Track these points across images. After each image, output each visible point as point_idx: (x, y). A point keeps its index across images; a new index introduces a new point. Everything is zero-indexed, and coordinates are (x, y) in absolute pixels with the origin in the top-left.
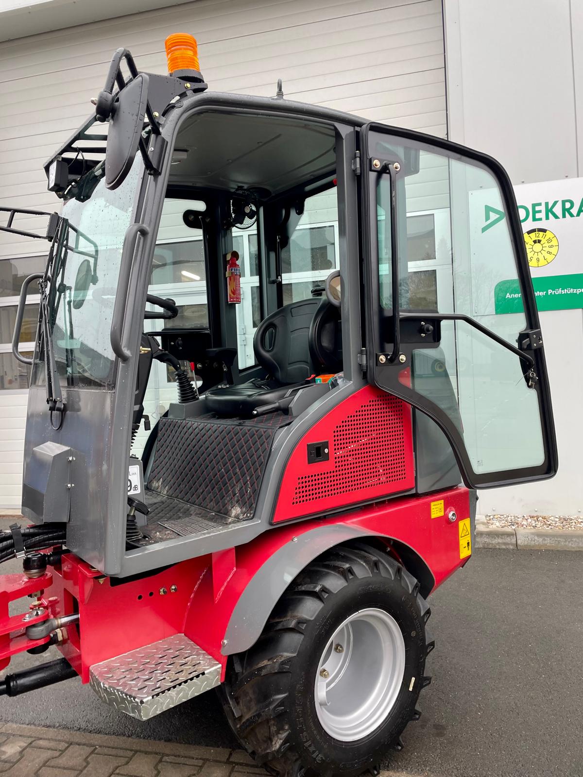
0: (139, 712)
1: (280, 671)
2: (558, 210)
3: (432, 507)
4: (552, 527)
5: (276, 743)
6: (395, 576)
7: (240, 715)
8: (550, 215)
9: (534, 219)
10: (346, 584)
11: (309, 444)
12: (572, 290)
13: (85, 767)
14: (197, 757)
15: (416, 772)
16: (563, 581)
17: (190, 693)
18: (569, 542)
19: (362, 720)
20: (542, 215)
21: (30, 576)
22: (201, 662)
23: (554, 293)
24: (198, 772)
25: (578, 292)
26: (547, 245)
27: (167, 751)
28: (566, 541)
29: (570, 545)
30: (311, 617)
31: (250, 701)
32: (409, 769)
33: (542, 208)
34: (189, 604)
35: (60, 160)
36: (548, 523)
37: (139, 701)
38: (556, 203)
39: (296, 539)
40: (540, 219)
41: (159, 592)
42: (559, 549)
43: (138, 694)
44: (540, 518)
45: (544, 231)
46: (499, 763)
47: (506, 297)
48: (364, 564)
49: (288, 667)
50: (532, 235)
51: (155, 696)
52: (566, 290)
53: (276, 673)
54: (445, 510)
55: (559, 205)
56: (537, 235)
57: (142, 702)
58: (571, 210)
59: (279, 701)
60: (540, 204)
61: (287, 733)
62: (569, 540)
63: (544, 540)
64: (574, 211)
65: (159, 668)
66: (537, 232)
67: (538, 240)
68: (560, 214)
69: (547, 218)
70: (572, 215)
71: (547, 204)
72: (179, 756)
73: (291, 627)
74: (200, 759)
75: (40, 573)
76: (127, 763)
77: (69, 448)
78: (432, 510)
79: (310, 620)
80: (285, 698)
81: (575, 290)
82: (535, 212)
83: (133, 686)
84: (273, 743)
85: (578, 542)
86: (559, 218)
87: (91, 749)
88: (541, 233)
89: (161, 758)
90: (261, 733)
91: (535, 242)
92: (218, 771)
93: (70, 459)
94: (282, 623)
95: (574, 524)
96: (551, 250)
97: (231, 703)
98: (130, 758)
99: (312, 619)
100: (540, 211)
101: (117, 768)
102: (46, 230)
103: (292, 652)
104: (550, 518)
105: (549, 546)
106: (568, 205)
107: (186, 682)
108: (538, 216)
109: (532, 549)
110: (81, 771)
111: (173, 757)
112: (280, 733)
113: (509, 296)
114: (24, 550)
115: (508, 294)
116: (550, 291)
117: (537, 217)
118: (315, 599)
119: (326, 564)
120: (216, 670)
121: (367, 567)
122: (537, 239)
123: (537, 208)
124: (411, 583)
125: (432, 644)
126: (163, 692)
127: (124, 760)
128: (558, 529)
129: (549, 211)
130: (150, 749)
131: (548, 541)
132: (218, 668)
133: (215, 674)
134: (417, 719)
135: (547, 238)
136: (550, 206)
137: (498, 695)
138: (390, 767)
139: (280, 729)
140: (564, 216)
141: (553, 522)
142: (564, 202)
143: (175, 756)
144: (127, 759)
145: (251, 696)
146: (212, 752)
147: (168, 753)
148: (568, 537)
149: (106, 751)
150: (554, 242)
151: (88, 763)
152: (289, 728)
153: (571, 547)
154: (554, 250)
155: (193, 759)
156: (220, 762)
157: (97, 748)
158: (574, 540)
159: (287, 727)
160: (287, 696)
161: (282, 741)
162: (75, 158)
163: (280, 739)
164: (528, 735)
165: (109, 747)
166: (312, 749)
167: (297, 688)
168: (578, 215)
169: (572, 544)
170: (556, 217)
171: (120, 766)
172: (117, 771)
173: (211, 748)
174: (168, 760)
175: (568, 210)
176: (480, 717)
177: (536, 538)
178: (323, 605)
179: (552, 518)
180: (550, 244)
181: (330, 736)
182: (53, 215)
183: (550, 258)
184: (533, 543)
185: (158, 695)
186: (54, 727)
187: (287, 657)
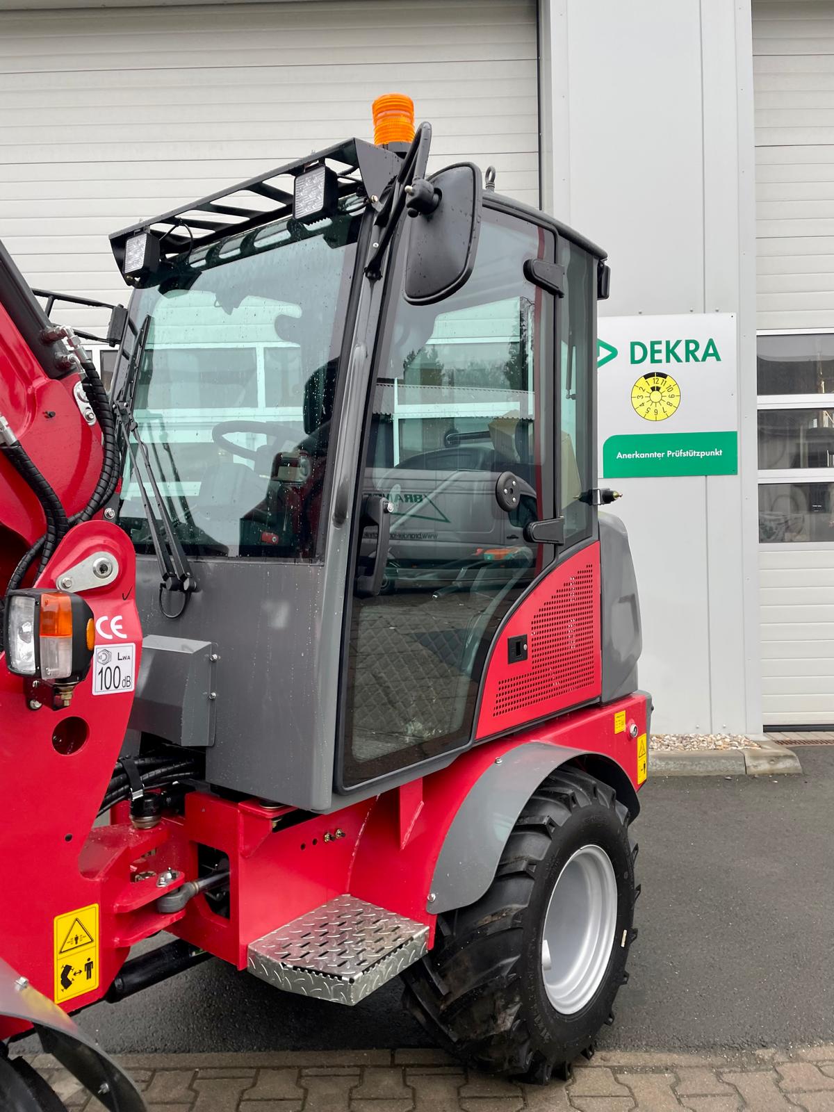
0: (348, 995)
1: (514, 927)
2: (681, 351)
3: (616, 719)
4: (673, 748)
5: (504, 1022)
6: (610, 804)
7: (447, 992)
8: (671, 357)
9: (653, 361)
10: (570, 815)
11: (510, 637)
12: (695, 452)
13: (196, 1097)
14: (348, 1064)
15: (632, 1049)
16: (705, 813)
17: (399, 966)
18: (696, 765)
19: (574, 988)
20: (661, 356)
21: (139, 825)
22: (399, 925)
23: (674, 455)
24: (360, 1083)
25: (702, 455)
26: (666, 394)
27: (304, 1063)
28: (692, 765)
29: (697, 769)
30: (540, 857)
31: (467, 969)
32: (622, 1046)
33: (663, 347)
34: (353, 854)
35: (149, 232)
36: (666, 743)
37: (347, 979)
38: (678, 342)
39: (501, 762)
40: (660, 361)
41: (324, 838)
42: (685, 775)
43: (341, 971)
44: (654, 738)
45: (664, 376)
46: (725, 1027)
47: (617, 458)
48: (581, 790)
49: (520, 922)
50: (650, 380)
51: (365, 972)
52: (687, 452)
53: (509, 930)
54: (627, 722)
55: (683, 345)
56: (656, 381)
57: (352, 981)
58: (696, 353)
59: (512, 965)
60: (660, 343)
61: (518, 1006)
62: (696, 763)
63: (667, 764)
64: (700, 354)
65: (347, 938)
66: (655, 377)
67: (657, 387)
68: (683, 357)
69: (668, 361)
70: (696, 359)
71: (668, 343)
72: (322, 1067)
73: (522, 870)
74: (354, 1066)
75: (154, 821)
76: (254, 1085)
77: (209, 643)
78: (616, 723)
79: (539, 861)
80: (518, 961)
81: (698, 453)
82: (654, 352)
83: (327, 962)
84: (499, 1022)
85: (707, 766)
86: (681, 362)
87: (190, 1074)
88: (661, 379)
89: (300, 1072)
90: (478, 1012)
91: (653, 389)
92: (387, 1078)
93: (215, 656)
94: (508, 866)
95: (695, 743)
96: (671, 400)
97: (434, 978)
98: (256, 1078)
99: (541, 859)
100: (660, 351)
101: (243, 1092)
102: (107, 329)
103: (522, 904)
104: (666, 737)
105: (673, 772)
106: (692, 347)
107: (395, 951)
108: (657, 357)
109: (654, 775)
110: (193, 1104)
111: (315, 1069)
112: (509, 1008)
113: (621, 456)
114: (142, 788)
115: (619, 453)
116: (669, 453)
117: (656, 359)
118: (541, 835)
119: (545, 791)
120: (424, 934)
121: (585, 793)
122: (656, 385)
123: (657, 347)
124: (622, 813)
125: (639, 888)
126: (373, 966)
127: (247, 1083)
128: (678, 749)
129: (670, 351)
130: (276, 1062)
131: (672, 766)
132: (426, 932)
133: (423, 939)
134: (626, 983)
135: (667, 385)
136: (671, 346)
137: (688, 950)
138: (599, 1047)
139: (509, 1002)
140: (687, 360)
141: (671, 742)
142: (688, 342)
143: (318, 1067)
144: (251, 1080)
145: (467, 964)
146: (365, 1055)
147: (305, 1065)
148: (693, 759)
149: (212, 1073)
150: (676, 392)
151: (197, 1092)
152: (521, 1000)
153: (699, 771)
154: (675, 401)
155: (344, 1067)
156: (383, 1067)
157: (198, 1072)
158: (702, 762)
159: (517, 999)
160: (519, 959)
161: (513, 1017)
162: (167, 231)
163: (510, 1015)
164: (741, 992)
165: (215, 1068)
166: (541, 1025)
167: (529, 948)
168: (704, 359)
169: (700, 768)
170: (679, 360)
171: (246, 1090)
172: (246, 1097)
173: (363, 1051)
174: (310, 1073)
175: (693, 353)
176: (679, 977)
177: (658, 762)
178: (550, 841)
179: (668, 737)
180: (671, 393)
181: (555, 1009)
182: (117, 308)
183: (670, 410)
184: (654, 768)
185: (367, 970)
186: (115, 1052)
187: (517, 909)
